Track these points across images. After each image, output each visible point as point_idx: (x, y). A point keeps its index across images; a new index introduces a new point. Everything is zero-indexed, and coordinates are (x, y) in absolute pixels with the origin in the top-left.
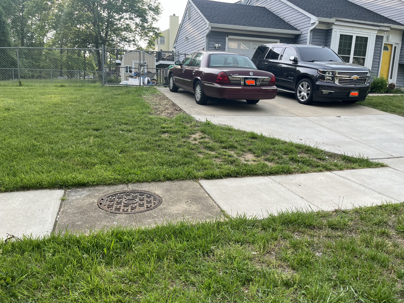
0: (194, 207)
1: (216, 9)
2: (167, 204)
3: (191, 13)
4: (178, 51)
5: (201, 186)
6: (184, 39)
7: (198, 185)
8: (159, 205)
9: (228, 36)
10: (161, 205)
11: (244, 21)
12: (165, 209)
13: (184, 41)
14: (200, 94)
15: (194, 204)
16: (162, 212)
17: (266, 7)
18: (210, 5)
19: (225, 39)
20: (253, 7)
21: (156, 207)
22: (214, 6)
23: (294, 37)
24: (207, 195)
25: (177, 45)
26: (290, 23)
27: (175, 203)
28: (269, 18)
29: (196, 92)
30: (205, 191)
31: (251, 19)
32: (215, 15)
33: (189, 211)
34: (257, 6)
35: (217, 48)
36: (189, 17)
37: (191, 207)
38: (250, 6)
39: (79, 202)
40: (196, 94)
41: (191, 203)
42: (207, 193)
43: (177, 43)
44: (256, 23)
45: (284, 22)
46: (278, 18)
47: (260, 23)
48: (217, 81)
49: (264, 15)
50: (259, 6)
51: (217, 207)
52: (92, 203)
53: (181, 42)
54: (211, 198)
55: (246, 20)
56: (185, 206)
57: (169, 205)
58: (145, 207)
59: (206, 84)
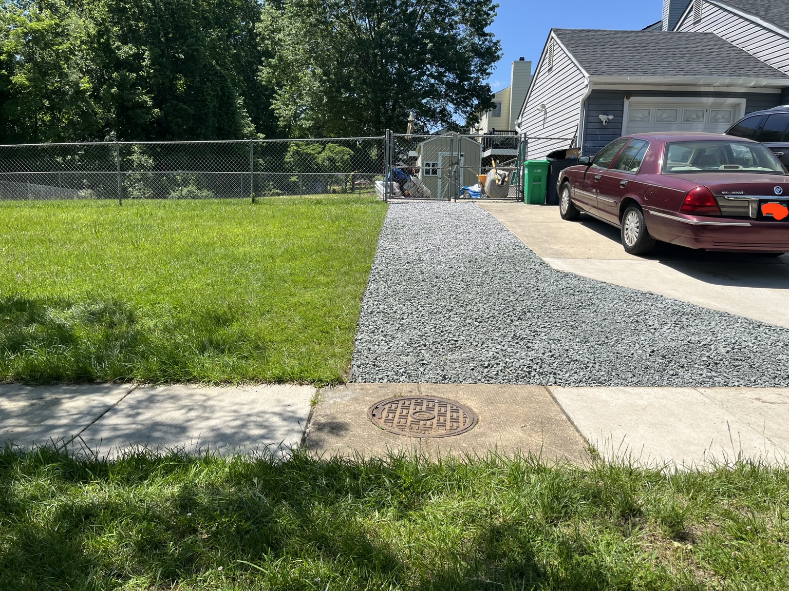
0: (537, 438)
1: (607, 46)
2: (487, 426)
3: (555, 58)
4: (525, 134)
5: (554, 398)
6: (539, 107)
7: (547, 397)
8: (472, 427)
9: (628, 98)
10: (476, 428)
11: (665, 64)
12: (483, 434)
13: (538, 112)
14: (638, 230)
15: (537, 432)
16: (477, 441)
17: (715, 33)
18: (593, 40)
19: (623, 105)
20: (687, 35)
21: (466, 430)
22: (601, 40)
23: (779, 91)
24: (564, 417)
25: (523, 120)
26: (769, 63)
27: (502, 426)
28: (722, 55)
29: (626, 226)
30: (562, 409)
31: (681, 60)
32: (603, 59)
33: (527, 444)
34: (695, 33)
35: (604, 123)
36: (551, 66)
37: (531, 437)
38: (680, 33)
39: (339, 408)
40: (626, 232)
41: (532, 429)
42: (564, 413)
43: (524, 115)
44: (691, 67)
45: (757, 61)
46: (743, 54)
47: (702, 66)
48: (685, 207)
49: (710, 49)
50: (701, 31)
51: (582, 441)
52: (359, 413)
53: (533, 114)
54: (572, 423)
55: (670, 62)
56: (521, 434)
57: (490, 429)
58: (448, 428)
59: (652, 212)
